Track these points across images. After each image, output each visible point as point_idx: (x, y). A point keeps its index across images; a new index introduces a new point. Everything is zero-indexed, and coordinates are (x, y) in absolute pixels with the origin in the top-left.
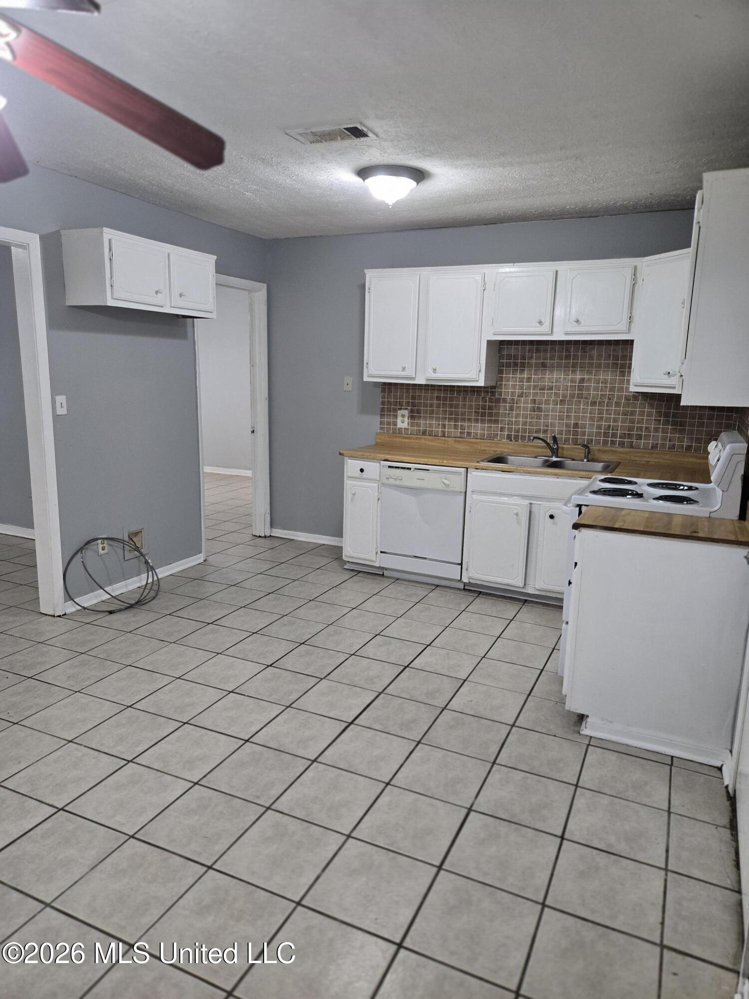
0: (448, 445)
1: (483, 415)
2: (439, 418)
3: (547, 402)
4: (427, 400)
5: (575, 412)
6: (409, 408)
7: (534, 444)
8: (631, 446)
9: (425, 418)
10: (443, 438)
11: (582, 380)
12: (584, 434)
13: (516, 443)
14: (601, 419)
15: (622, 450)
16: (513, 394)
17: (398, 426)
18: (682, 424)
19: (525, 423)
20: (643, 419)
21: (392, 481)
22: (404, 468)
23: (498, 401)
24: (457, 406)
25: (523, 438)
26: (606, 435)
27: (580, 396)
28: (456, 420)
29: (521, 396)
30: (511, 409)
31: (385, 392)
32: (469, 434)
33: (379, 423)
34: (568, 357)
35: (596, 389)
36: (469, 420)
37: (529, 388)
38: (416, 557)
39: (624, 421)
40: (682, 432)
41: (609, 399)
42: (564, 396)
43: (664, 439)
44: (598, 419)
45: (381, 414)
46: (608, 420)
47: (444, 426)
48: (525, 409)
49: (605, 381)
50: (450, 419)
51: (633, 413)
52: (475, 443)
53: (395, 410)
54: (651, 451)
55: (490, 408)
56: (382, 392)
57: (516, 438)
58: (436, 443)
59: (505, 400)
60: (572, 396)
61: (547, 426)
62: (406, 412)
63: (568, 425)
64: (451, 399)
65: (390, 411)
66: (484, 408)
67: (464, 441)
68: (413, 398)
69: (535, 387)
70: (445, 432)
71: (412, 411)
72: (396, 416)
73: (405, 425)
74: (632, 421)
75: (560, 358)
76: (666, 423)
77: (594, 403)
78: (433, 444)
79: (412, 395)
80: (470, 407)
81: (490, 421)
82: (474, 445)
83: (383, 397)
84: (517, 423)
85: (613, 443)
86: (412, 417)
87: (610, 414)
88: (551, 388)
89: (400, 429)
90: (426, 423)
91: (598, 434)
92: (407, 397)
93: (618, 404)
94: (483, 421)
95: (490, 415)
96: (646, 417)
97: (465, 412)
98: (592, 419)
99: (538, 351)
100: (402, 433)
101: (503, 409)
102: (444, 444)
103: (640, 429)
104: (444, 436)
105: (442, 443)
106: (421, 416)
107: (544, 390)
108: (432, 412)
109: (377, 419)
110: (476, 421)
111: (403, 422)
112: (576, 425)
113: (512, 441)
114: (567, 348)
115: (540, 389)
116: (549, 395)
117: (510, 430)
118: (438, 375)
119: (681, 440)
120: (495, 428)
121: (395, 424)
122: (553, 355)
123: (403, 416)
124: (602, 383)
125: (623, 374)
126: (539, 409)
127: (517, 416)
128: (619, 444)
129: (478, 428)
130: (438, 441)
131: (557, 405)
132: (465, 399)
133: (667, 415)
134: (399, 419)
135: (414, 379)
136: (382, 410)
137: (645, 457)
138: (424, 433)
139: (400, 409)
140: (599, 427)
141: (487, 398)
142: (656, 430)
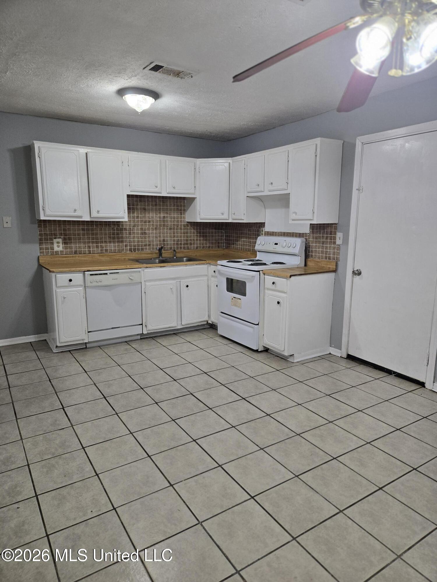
0: (95, 258)
1: (114, 238)
2: (85, 242)
3: (149, 229)
4: (75, 231)
5: (163, 234)
6: (62, 237)
7: (144, 252)
8: (188, 249)
9: (75, 243)
10: (90, 255)
11: (164, 217)
12: (168, 244)
13: (135, 253)
14: (174, 236)
15: (185, 251)
16: (130, 225)
17: (55, 250)
18: (206, 236)
19: (138, 242)
20: (191, 235)
21: (95, 284)
22: (101, 274)
23: (122, 230)
24: (97, 234)
25: (138, 250)
26: (177, 244)
27: (164, 225)
28: (97, 243)
29: (134, 226)
30: (130, 234)
31: (42, 227)
32: (106, 250)
33: (39, 249)
34: (156, 205)
35: (171, 221)
36: (106, 242)
37: (138, 221)
38: (113, 328)
39: (184, 237)
40: (206, 240)
41: (177, 226)
42: (157, 226)
43: (200, 244)
44: (173, 237)
45: (40, 243)
46: (177, 237)
47: (89, 247)
48: (138, 234)
49: (174, 218)
50: (93, 243)
51: (187, 233)
52: (112, 255)
53: (51, 239)
54: (196, 250)
55: (118, 234)
56: (39, 227)
57: (135, 250)
58: (88, 258)
59: (125, 229)
60: (160, 225)
61: (150, 242)
62: (60, 240)
63: (160, 241)
64: (92, 230)
65: (47, 240)
66: (114, 234)
67: (105, 255)
68: (64, 230)
69: (141, 221)
70: (90, 251)
71: (64, 239)
72: (53, 243)
73: (61, 249)
74: (187, 237)
75: (152, 205)
76: (200, 236)
77: (170, 229)
78: (85, 259)
79: (63, 229)
80: (105, 234)
81: (118, 242)
82: (112, 257)
83: (41, 231)
84: (134, 242)
85: (181, 248)
86: (65, 243)
87: (178, 234)
88: (149, 222)
89: (57, 252)
90: (77, 246)
91: (174, 244)
92: (60, 230)
93: (181, 229)
94: (114, 242)
95: (118, 238)
96: (192, 234)
97: (102, 237)
98: (171, 237)
99: (140, 201)
100: (59, 255)
101: (125, 234)
102: (92, 258)
103: (191, 240)
104: (90, 253)
105: (91, 258)
106: (72, 242)
107: (146, 223)
108: (80, 239)
109: (37, 247)
110: (110, 242)
111: (58, 246)
112: (164, 240)
113: (132, 252)
114: (155, 200)
115: (144, 222)
116: (149, 225)
117: (130, 246)
118: (101, 215)
119: (206, 244)
120: (122, 246)
121: (52, 249)
122: (149, 204)
123: (58, 243)
124: (173, 218)
125: (181, 214)
126: (145, 233)
127: (134, 237)
128: (183, 248)
129: (112, 246)
130: (88, 257)
131: (154, 230)
132: (101, 230)
133: (200, 233)
134: (55, 245)
135: (81, 217)
136: (41, 240)
137: (195, 253)
138: (76, 253)
139: (55, 238)
140: (174, 241)
141: (115, 228)
142: (197, 240)
